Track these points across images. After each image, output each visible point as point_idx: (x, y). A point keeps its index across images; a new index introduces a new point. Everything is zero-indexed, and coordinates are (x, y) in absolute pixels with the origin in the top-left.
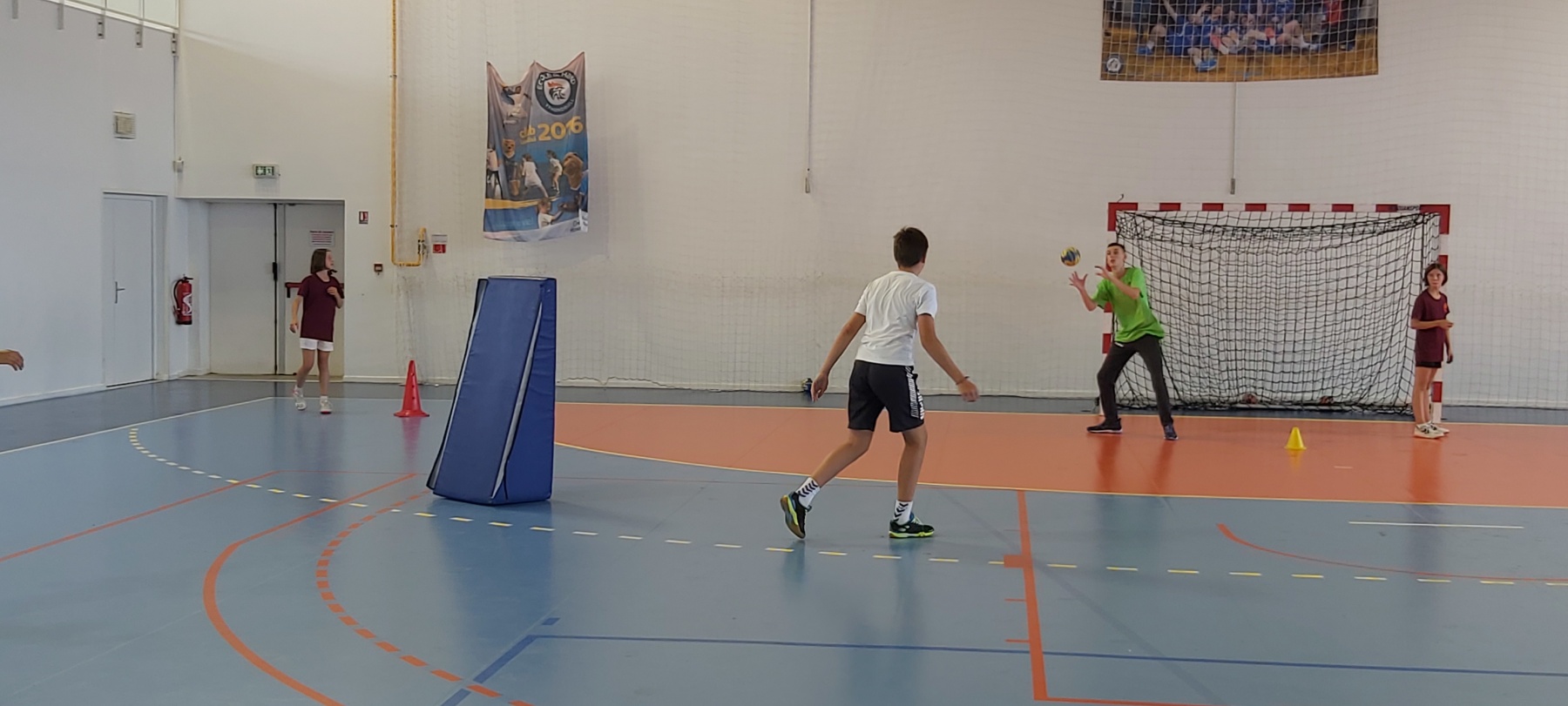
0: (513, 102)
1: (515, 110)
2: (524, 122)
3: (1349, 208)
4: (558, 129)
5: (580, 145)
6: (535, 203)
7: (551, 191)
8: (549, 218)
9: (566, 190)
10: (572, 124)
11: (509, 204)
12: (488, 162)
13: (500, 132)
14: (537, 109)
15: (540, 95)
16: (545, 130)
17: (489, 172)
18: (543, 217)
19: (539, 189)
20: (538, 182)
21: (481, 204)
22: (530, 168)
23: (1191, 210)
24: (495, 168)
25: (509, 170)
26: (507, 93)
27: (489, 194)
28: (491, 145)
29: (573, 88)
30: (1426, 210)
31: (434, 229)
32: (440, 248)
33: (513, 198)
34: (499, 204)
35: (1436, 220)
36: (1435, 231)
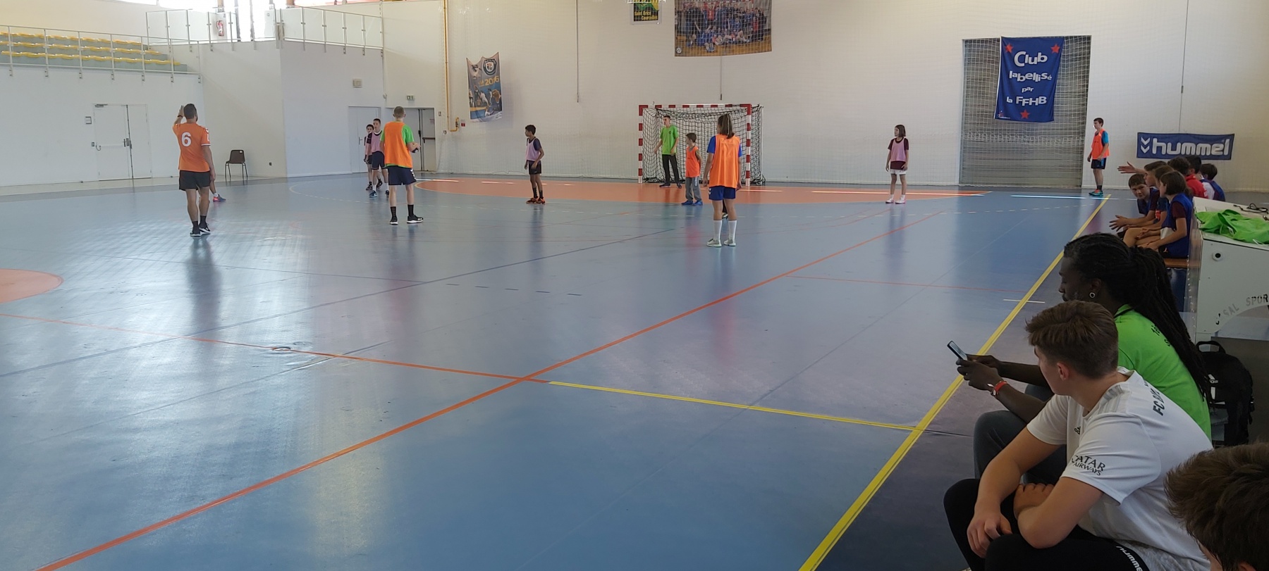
0: (476, 71)
1: (477, 74)
2: (479, 78)
4: (491, 81)
5: (498, 86)
6: (485, 108)
7: (489, 104)
8: (489, 113)
9: (494, 103)
10: (495, 78)
11: (478, 109)
12: (470, 94)
13: (472, 82)
14: (483, 72)
15: (485, 68)
16: (487, 81)
17: (470, 98)
18: (486, 112)
19: (486, 102)
20: (486, 100)
21: (469, 109)
22: (483, 95)
24: (472, 95)
26: (474, 68)
27: (471, 106)
28: (470, 87)
29: (495, 65)
30: (741, 105)
31: (461, 118)
33: (479, 106)
34: (474, 109)
35: (746, 109)
36: (746, 113)
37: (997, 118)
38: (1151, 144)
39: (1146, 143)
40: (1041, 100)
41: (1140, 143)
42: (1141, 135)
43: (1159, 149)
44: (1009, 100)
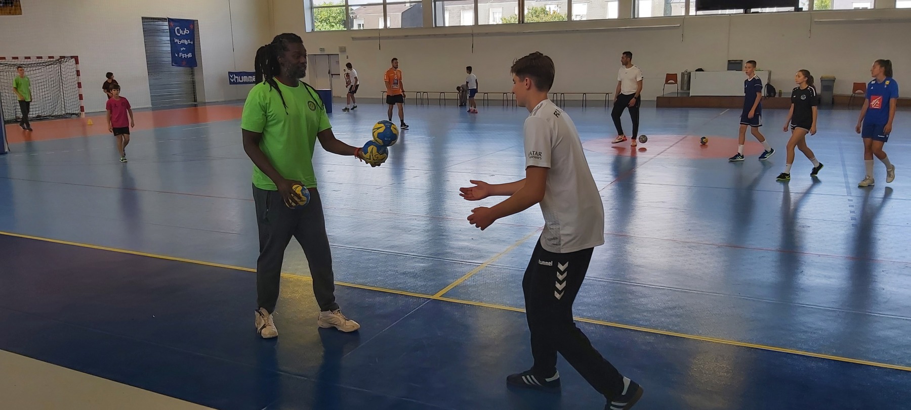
3: (52, 57)
30: (72, 57)
35: (75, 60)
36: (75, 63)
37: (173, 65)
38: (233, 76)
39: (232, 77)
40: (190, 55)
41: (230, 77)
42: (230, 73)
43: (236, 79)
44: (176, 55)
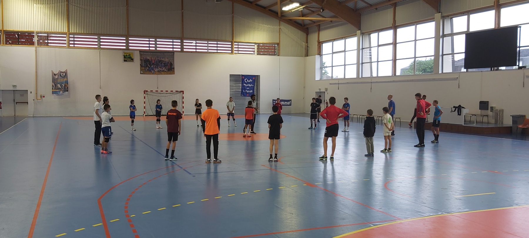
1: (57, 77)
2: (57, 79)
3: (172, 91)
4: (63, 80)
6: (60, 90)
7: (62, 88)
8: (62, 92)
9: (65, 88)
10: (65, 79)
13: (54, 80)
14: (59, 76)
15: (60, 75)
16: (60, 80)
17: (52, 86)
18: (61, 92)
20: (60, 87)
22: (59, 85)
23: (154, 91)
24: (53, 85)
25: (55, 86)
26: (55, 74)
27: (53, 89)
28: (53, 82)
29: (65, 74)
31: (43, 94)
32: (44, 97)
33: (57, 89)
35: (182, 92)
36: (182, 94)
37: (241, 95)
38: (275, 102)
39: (274, 102)
40: (251, 91)
41: (273, 102)
44: (244, 91)
